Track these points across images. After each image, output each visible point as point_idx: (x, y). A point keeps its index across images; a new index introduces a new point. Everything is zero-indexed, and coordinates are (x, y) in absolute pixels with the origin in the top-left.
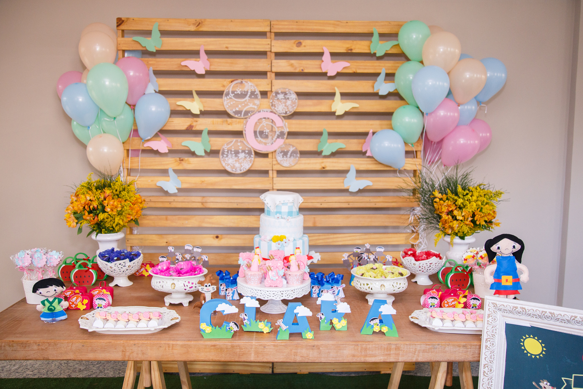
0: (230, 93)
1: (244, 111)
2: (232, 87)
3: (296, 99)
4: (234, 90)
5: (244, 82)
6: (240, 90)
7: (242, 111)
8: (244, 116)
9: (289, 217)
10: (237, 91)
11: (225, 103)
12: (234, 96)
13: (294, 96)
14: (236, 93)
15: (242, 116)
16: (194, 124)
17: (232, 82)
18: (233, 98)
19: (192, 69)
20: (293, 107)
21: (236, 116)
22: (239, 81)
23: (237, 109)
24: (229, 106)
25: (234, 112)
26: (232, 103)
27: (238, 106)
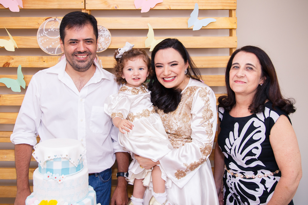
0: (44, 30)
1: (57, 48)
2: (45, 24)
3: (109, 36)
4: (48, 28)
5: (57, 20)
6: (54, 27)
7: (55, 49)
8: (57, 53)
9: (63, 176)
10: (50, 29)
11: (39, 41)
12: (47, 34)
13: (108, 33)
14: (49, 30)
15: (56, 53)
16: (11, 61)
17: (46, 20)
18: (47, 36)
19: (7, 7)
20: (106, 44)
21: (50, 53)
22: (53, 18)
23: (51, 46)
24: (43, 43)
25: (47, 49)
26: (45, 41)
27: (51, 44)
